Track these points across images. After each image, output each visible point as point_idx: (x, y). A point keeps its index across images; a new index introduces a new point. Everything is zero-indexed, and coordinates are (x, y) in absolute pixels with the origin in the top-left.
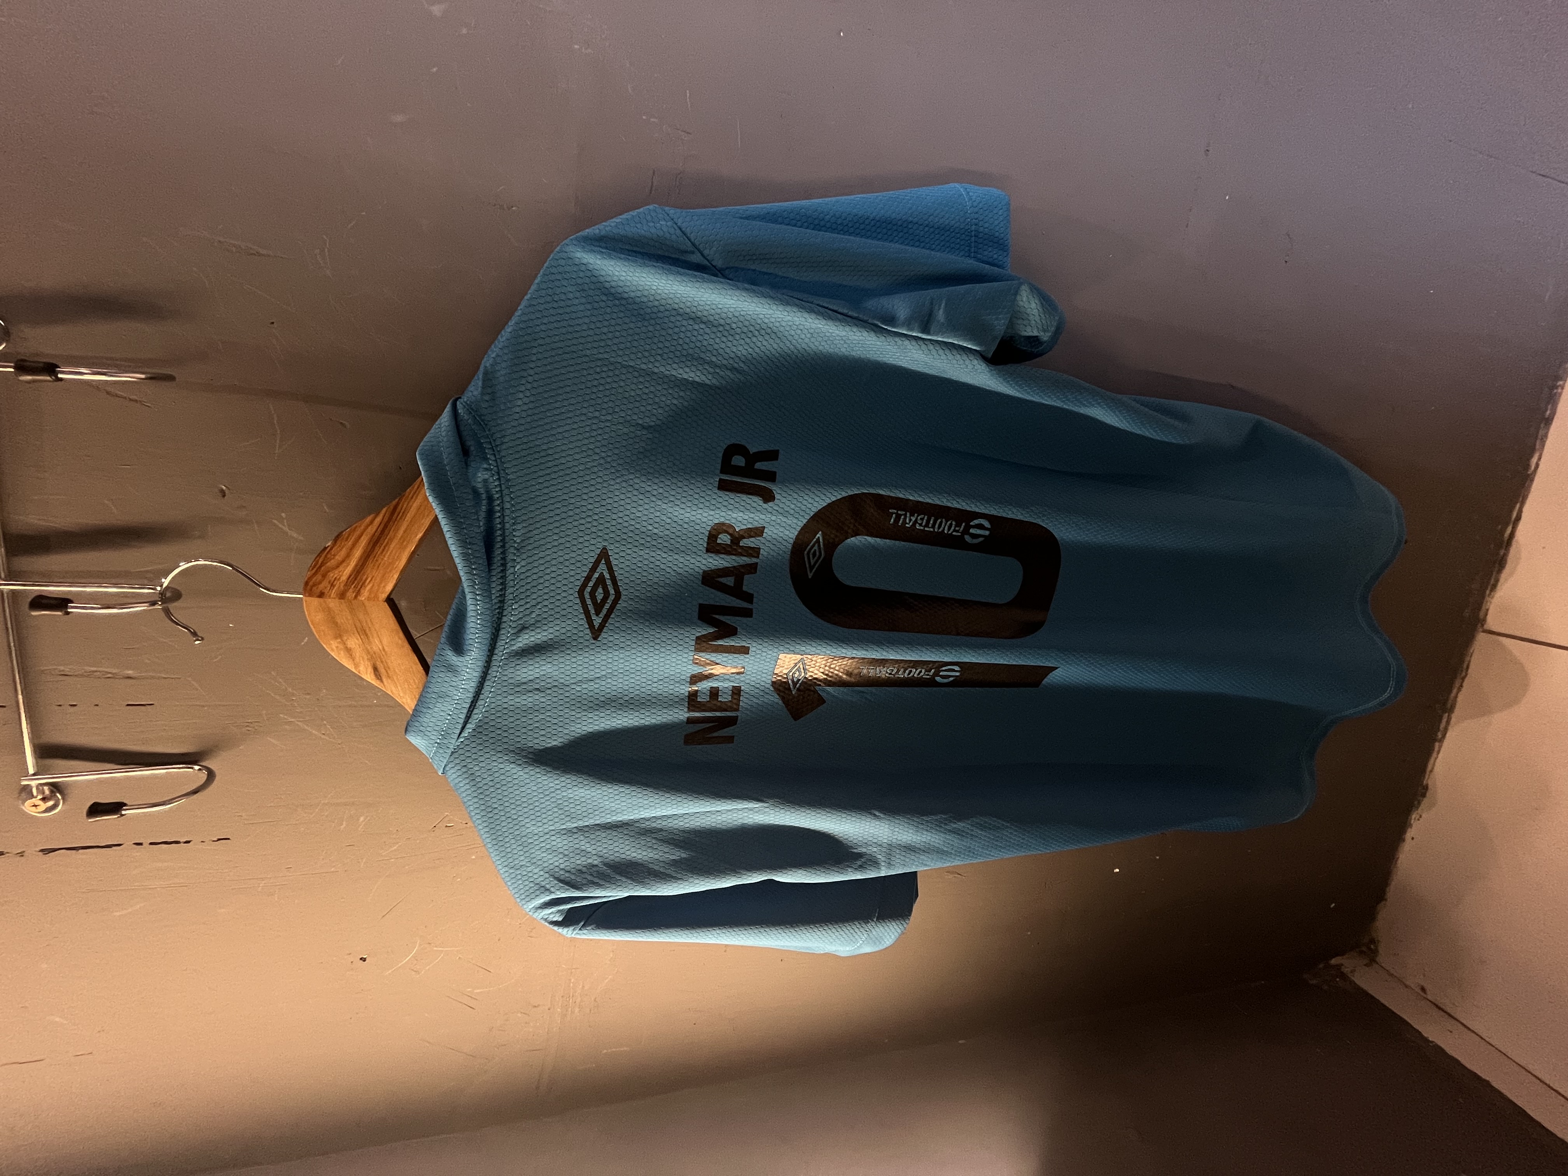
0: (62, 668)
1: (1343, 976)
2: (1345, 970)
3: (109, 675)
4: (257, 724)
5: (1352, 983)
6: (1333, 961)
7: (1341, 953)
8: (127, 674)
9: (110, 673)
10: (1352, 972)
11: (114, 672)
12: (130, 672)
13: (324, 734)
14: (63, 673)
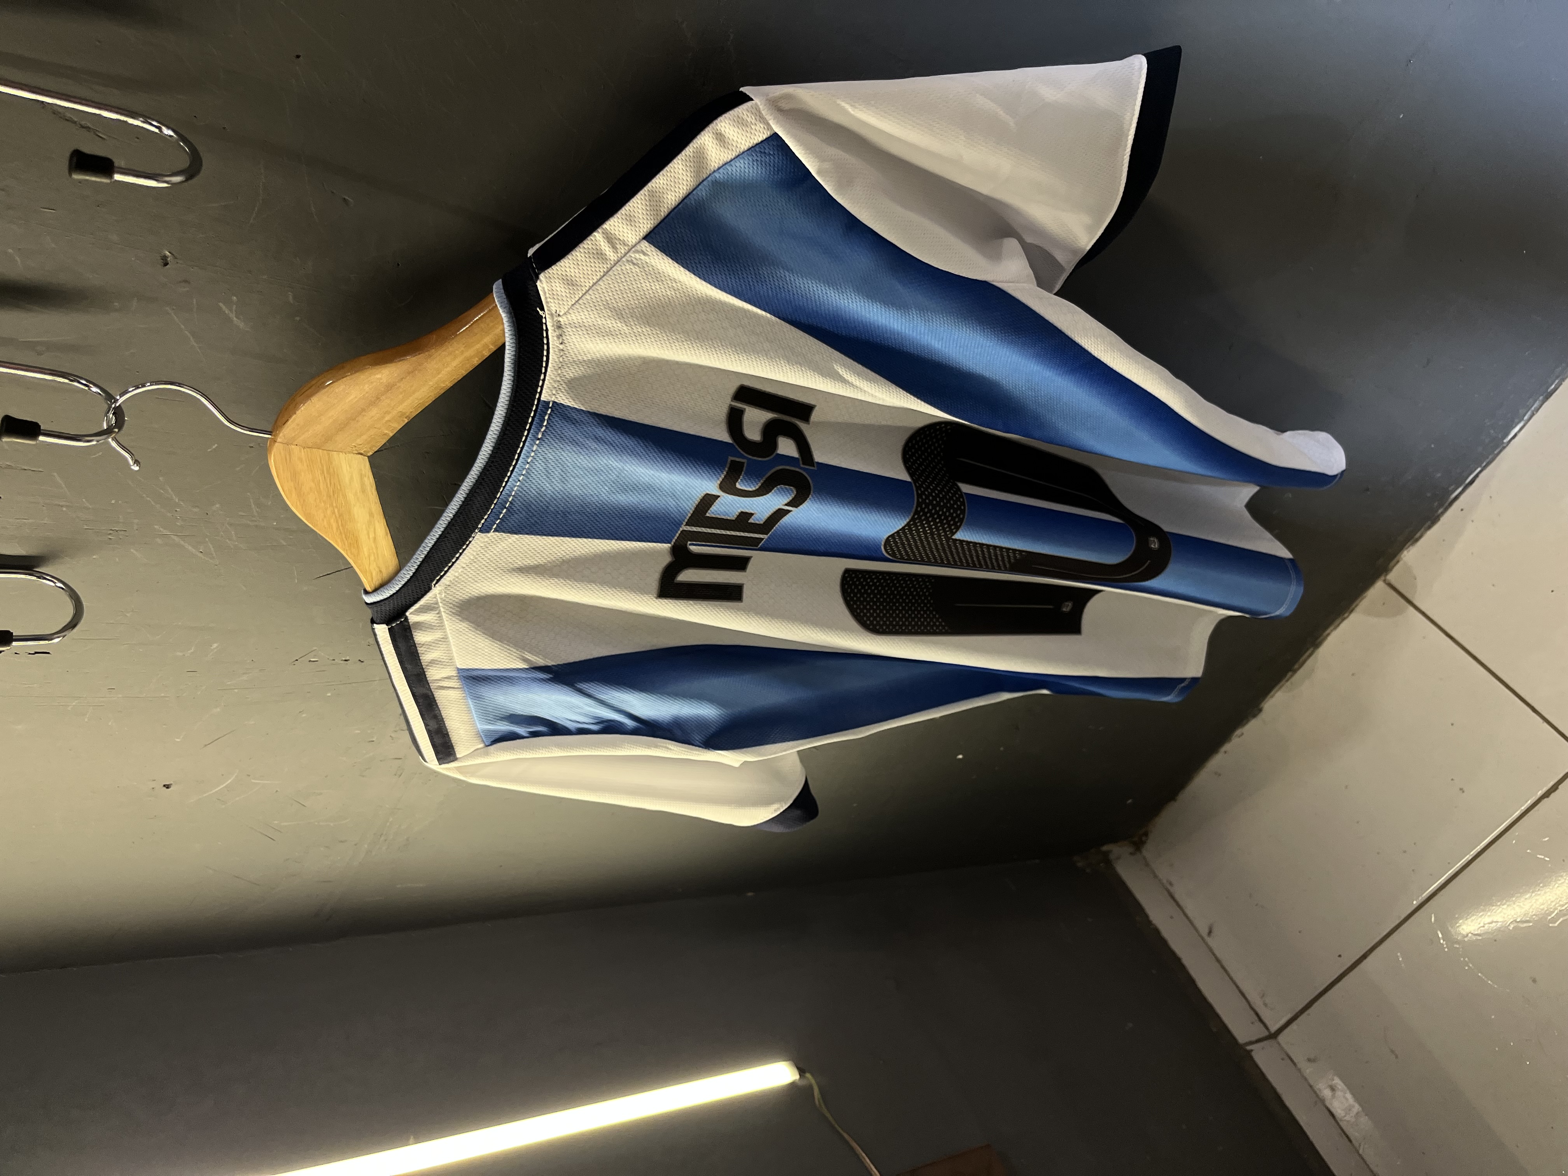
1: (1108, 863)
2: (1112, 857)
4: (123, 533)
5: (1114, 869)
6: (1105, 848)
7: (1114, 840)
10: (1118, 858)
13: (201, 552)
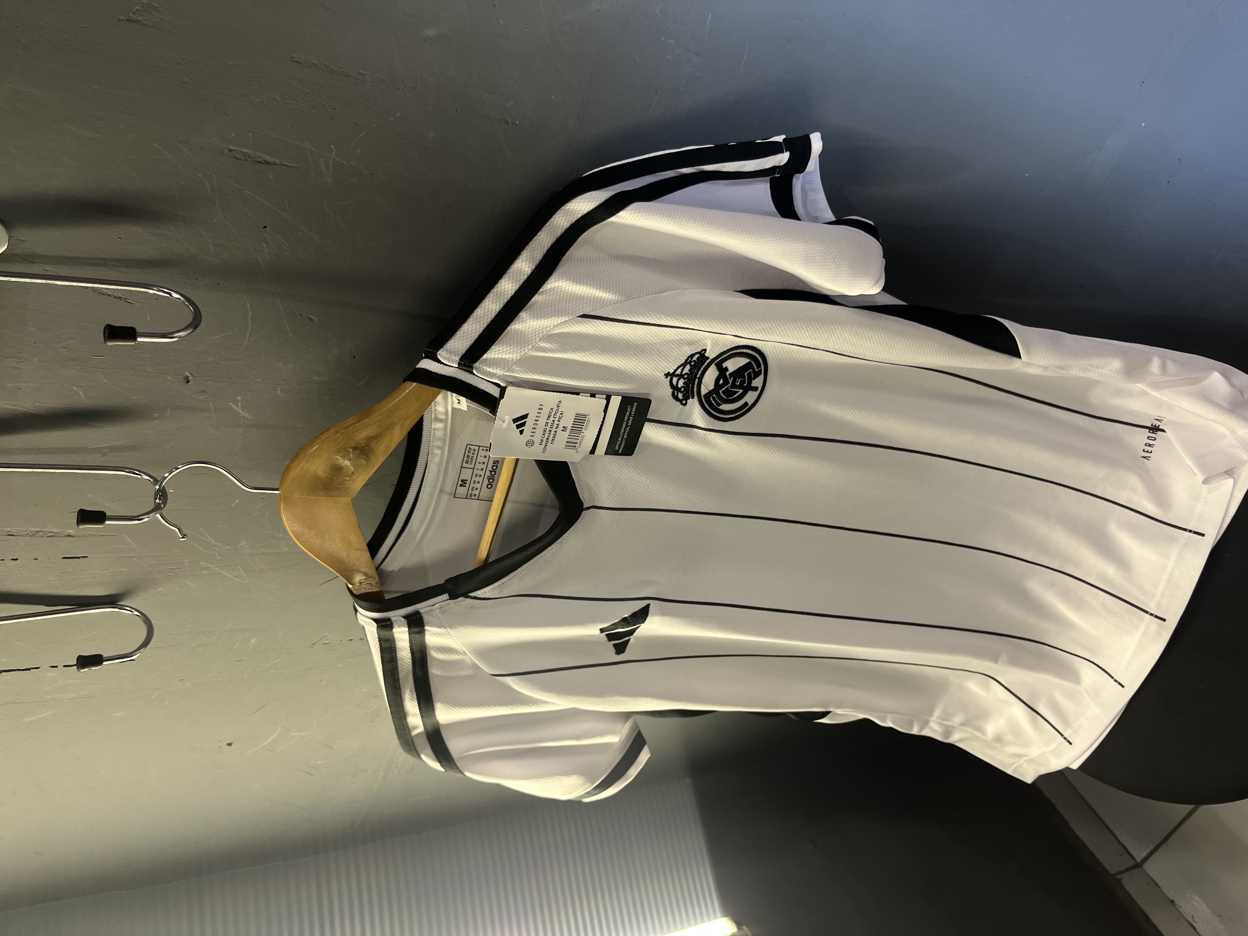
0: (9, 529)
8: (69, 533)
9: (52, 532)
11: (55, 531)
13: (236, 576)
14: (9, 533)
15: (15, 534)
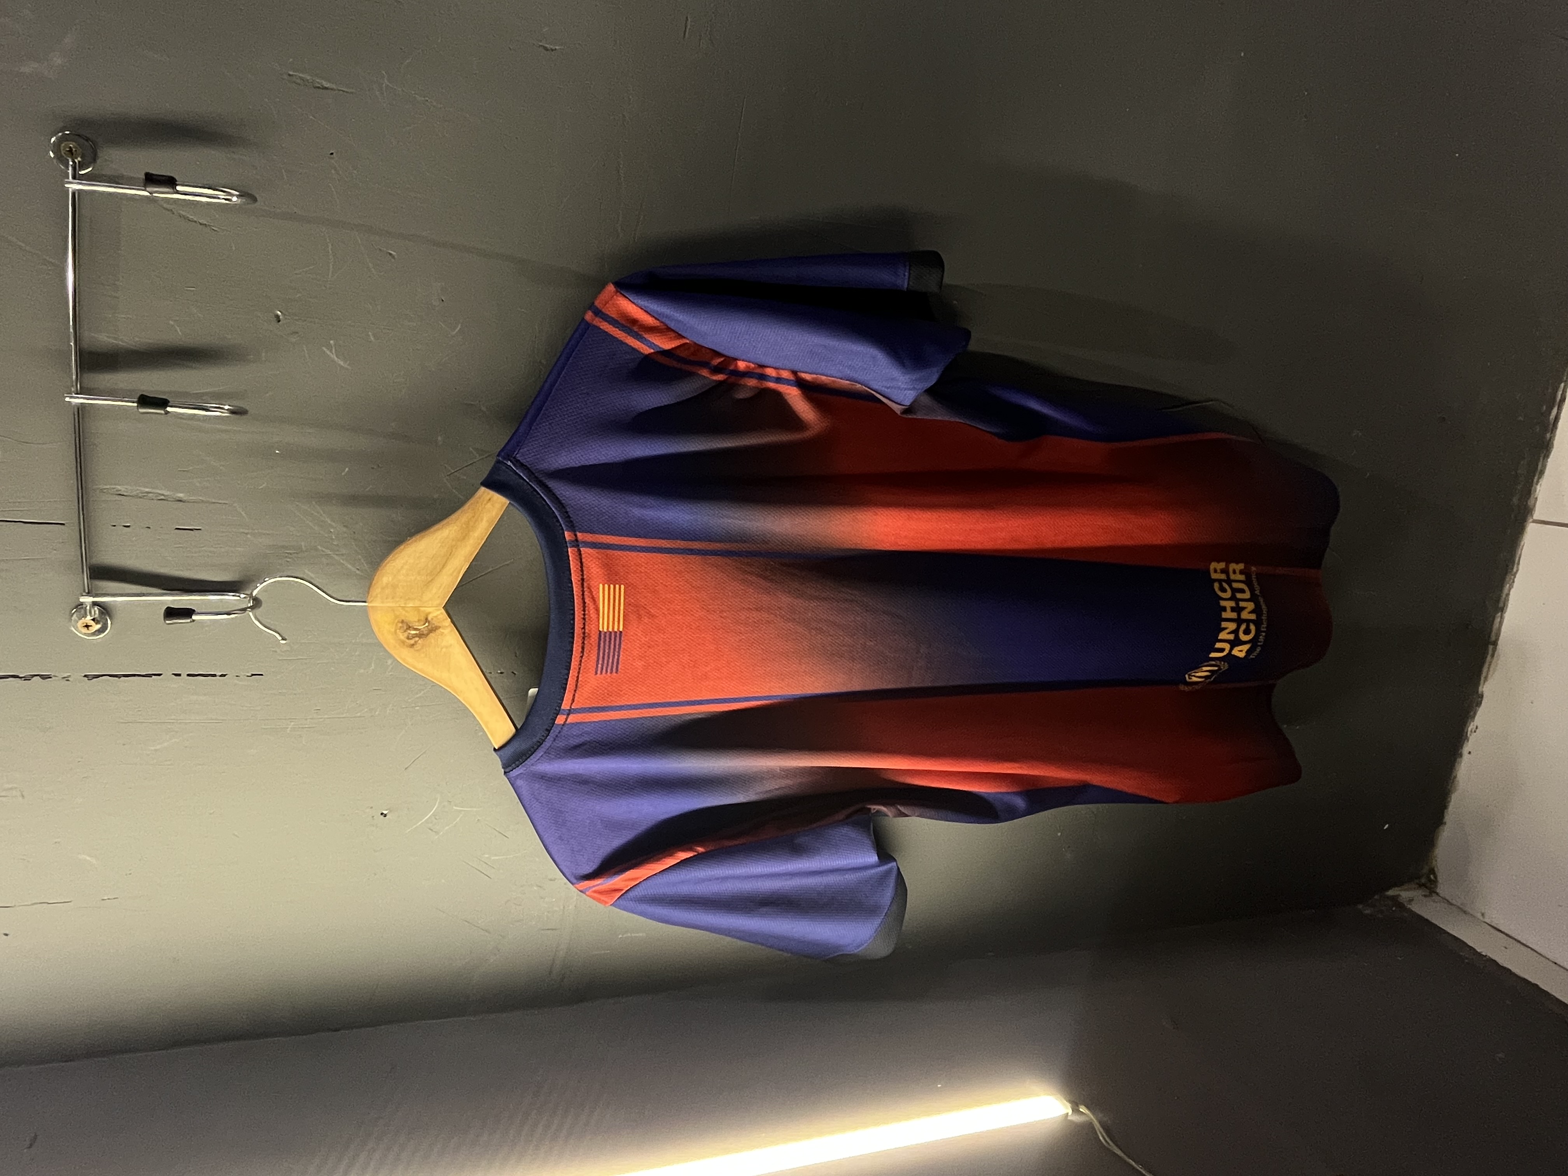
0: (119, 487)
1: (1401, 906)
2: (1403, 900)
3: (162, 497)
4: (296, 555)
5: (1409, 911)
6: (1391, 893)
7: (1397, 884)
8: (179, 497)
9: (163, 495)
10: (1412, 900)
11: (166, 494)
12: (181, 495)
14: (119, 493)
15: (125, 494)
